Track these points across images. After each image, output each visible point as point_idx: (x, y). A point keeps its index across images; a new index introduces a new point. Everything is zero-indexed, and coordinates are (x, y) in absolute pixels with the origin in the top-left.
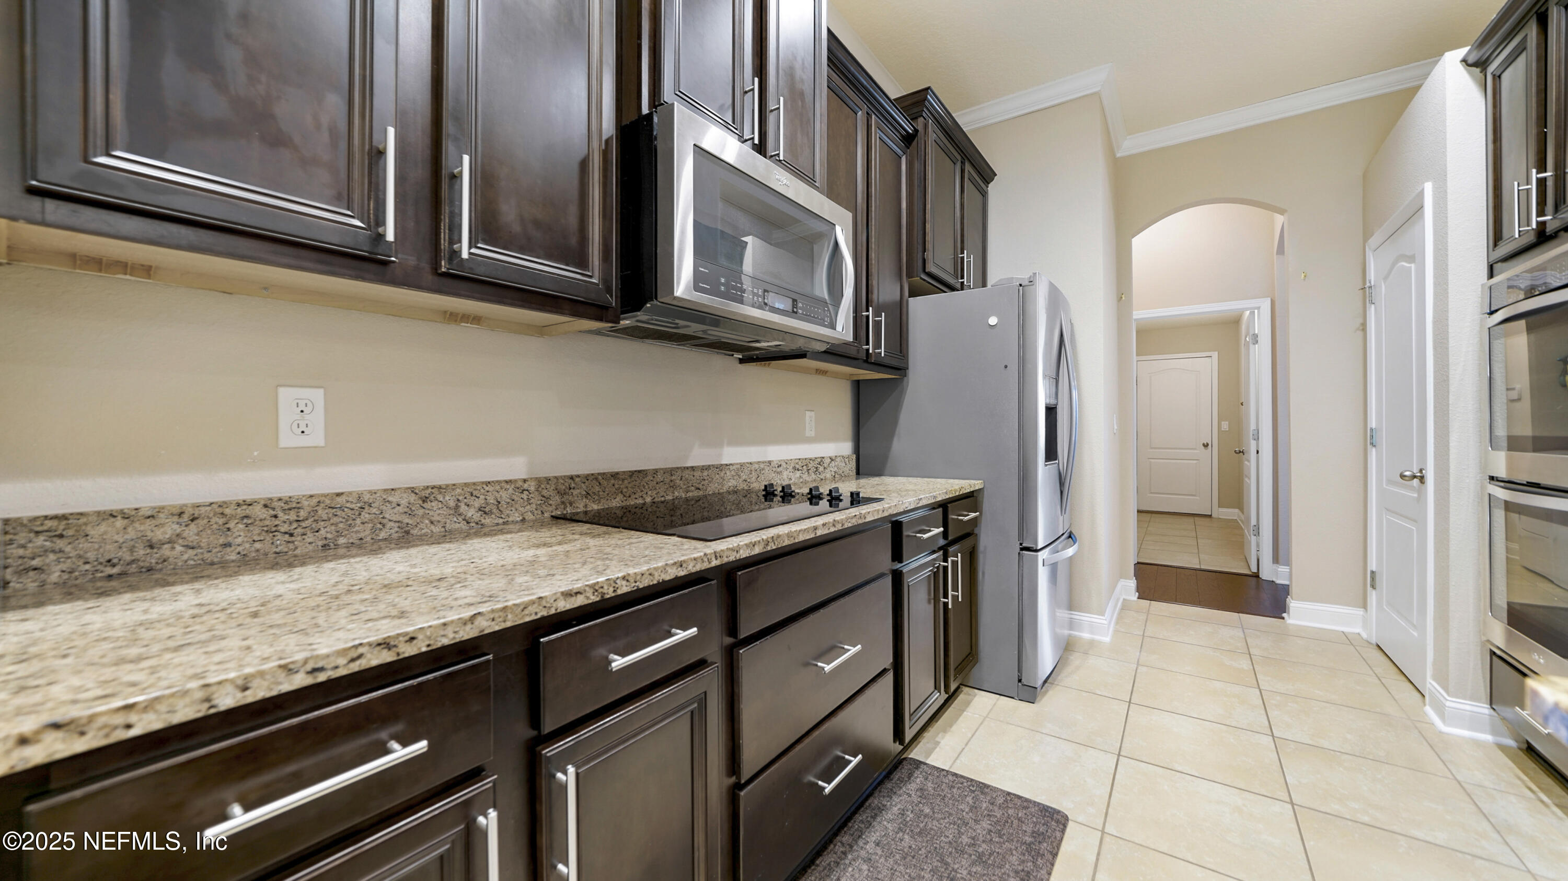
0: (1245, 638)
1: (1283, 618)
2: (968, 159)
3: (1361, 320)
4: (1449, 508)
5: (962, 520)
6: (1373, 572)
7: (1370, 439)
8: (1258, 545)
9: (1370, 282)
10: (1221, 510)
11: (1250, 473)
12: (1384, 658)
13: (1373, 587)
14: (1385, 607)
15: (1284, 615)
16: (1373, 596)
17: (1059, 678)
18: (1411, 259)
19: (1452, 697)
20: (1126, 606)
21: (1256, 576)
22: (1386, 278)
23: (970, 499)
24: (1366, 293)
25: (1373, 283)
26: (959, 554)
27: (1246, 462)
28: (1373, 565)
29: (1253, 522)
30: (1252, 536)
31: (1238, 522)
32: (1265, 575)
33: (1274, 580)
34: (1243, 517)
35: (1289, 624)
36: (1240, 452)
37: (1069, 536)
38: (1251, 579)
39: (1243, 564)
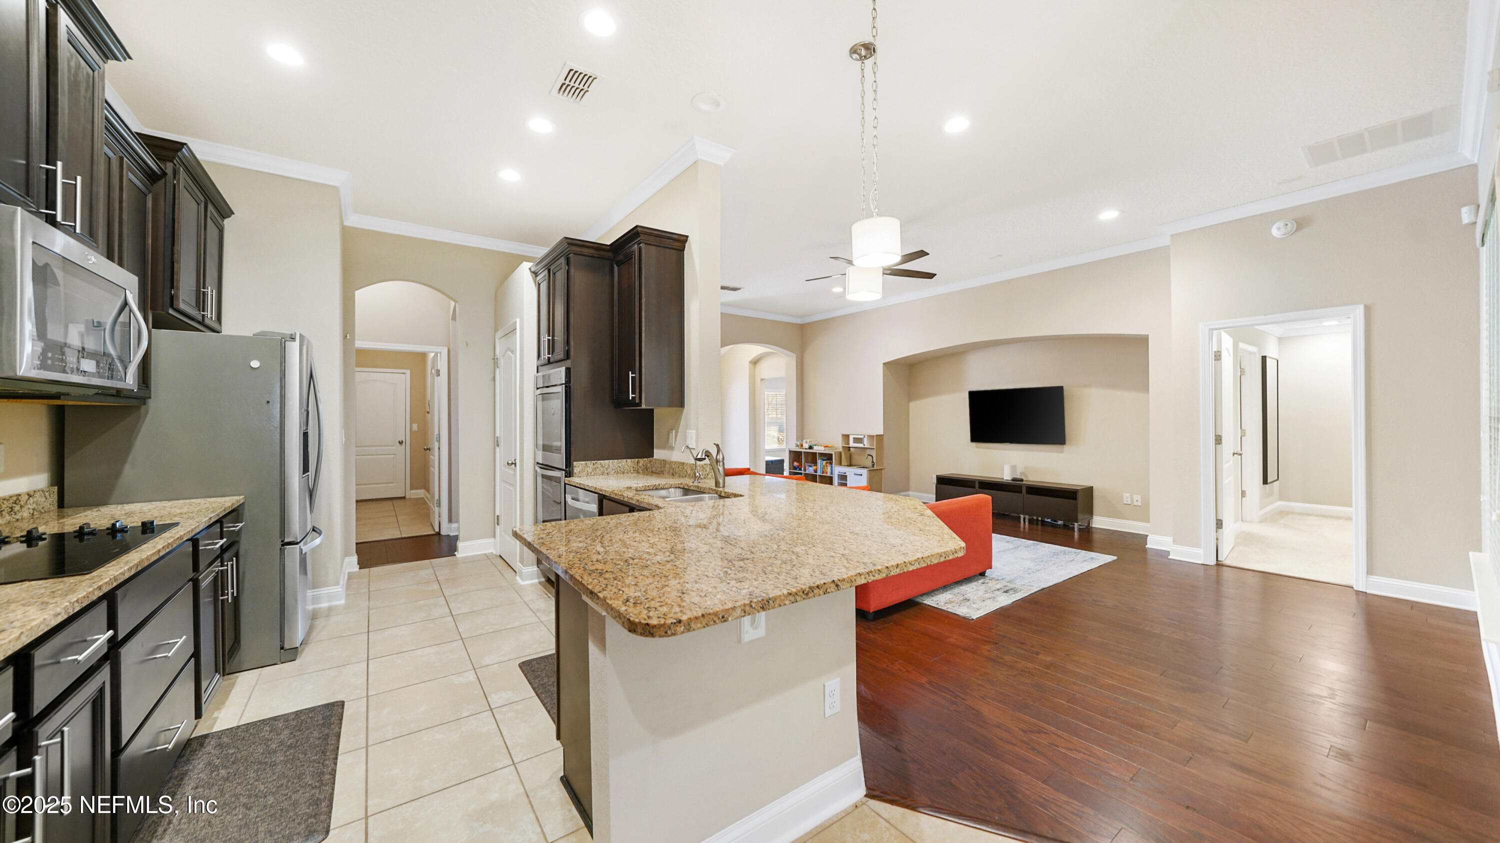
0: (436, 574)
1: (455, 555)
2: (210, 200)
3: (493, 375)
5: (234, 530)
6: (498, 516)
7: (495, 443)
8: (439, 514)
9: (497, 356)
10: (412, 492)
11: (434, 464)
12: (502, 561)
13: (498, 524)
15: (456, 553)
16: (497, 529)
17: (311, 638)
18: (513, 352)
19: (527, 566)
20: (351, 576)
21: (439, 534)
22: (503, 357)
23: (235, 514)
24: (495, 360)
26: (234, 558)
27: (432, 457)
28: (497, 513)
29: (437, 497)
30: (436, 508)
31: (423, 499)
32: (444, 532)
33: (449, 534)
34: (429, 496)
35: (459, 558)
36: (427, 449)
37: (313, 530)
38: (435, 536)
39: (430, 528)
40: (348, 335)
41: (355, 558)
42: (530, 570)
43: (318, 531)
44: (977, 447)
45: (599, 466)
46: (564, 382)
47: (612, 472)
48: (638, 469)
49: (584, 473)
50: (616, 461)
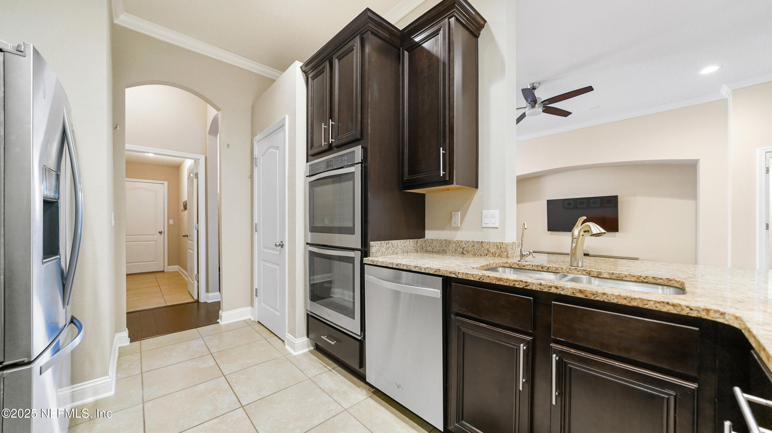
0: (205, 343)
1: (218, 323)
3: (250, 173)
4: (295, 258)
6: (256, 289)
7: (253, 228)
8: (198, 285)
9: (256, 156)
10: (169, 267)
12: (262, 327)
13: (256, 296)
14: (262, 304)
15: (218, 321)
16: (256, 300)
18: (277, 148)
19: (297, 337)
21: (198, 301)
22: (263, 155)
24: (253, 161)
25: (256, 157)
27: (191, 241)
28: (256, 286)
29: (195, 273)
30: (195, 281)
31: (179, 273)
32: (202, 300)
33: (207, 301)
35: (222, 325)
36: (186, 236)
37: (72, 322)
38: (194, 304)
39: (189, 296)
40: (118, 126)
41: (126, 333)
42: (301, 341)
43: (77, 324)
44: (551, 234)
45: (391, 246)
46: (360, 161)
47: (400, 252)
48: (417, 249)
49: (380, 253)
50: (402, 241)
